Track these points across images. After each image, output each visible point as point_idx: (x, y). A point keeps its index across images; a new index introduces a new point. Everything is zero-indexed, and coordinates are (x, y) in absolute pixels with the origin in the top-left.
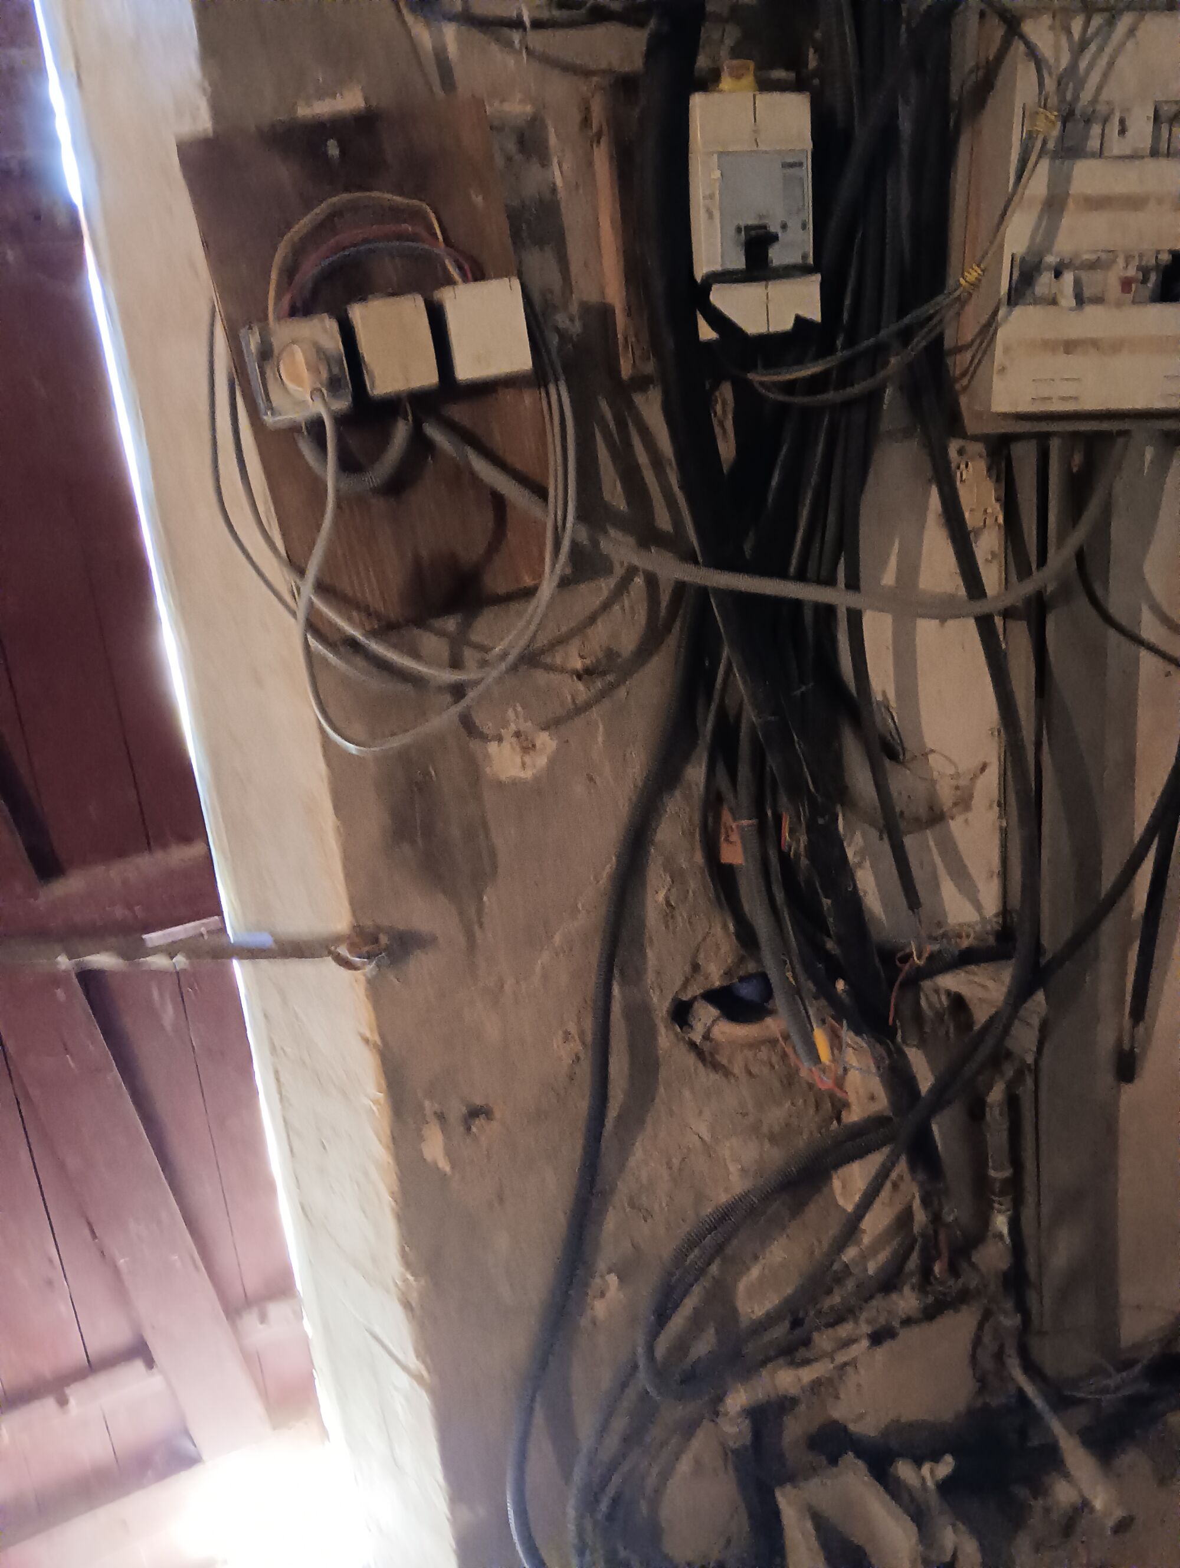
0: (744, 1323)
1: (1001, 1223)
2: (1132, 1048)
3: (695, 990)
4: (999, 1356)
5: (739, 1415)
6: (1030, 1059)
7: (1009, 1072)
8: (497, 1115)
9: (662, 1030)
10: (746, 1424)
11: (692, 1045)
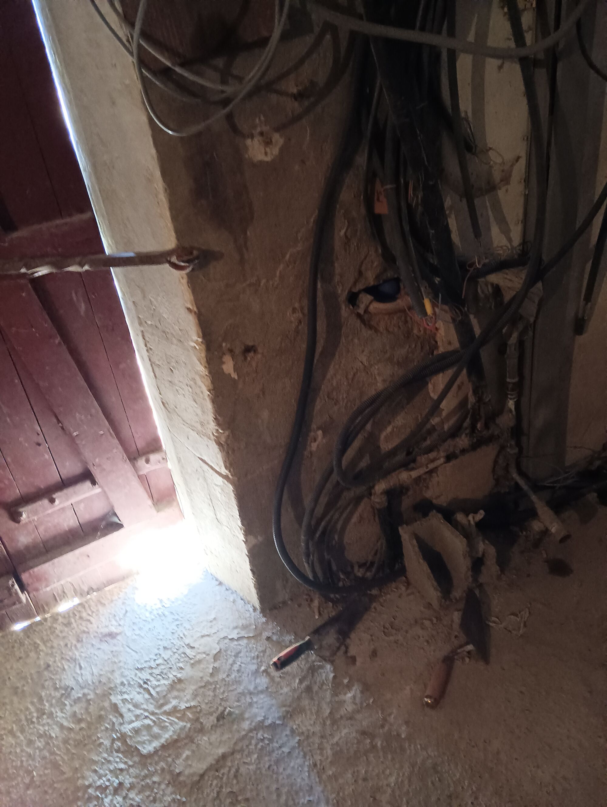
0: (383, 452)
1: (511, 404)
2: (583, 317)
3: (360, 286)
4: (506, 469)
5: (382, 493)
6: (532, 320)
7: (521, 326)
8: (260, 350)
9: (343, 307)
10: (384, 498)
11: (359, 316)
